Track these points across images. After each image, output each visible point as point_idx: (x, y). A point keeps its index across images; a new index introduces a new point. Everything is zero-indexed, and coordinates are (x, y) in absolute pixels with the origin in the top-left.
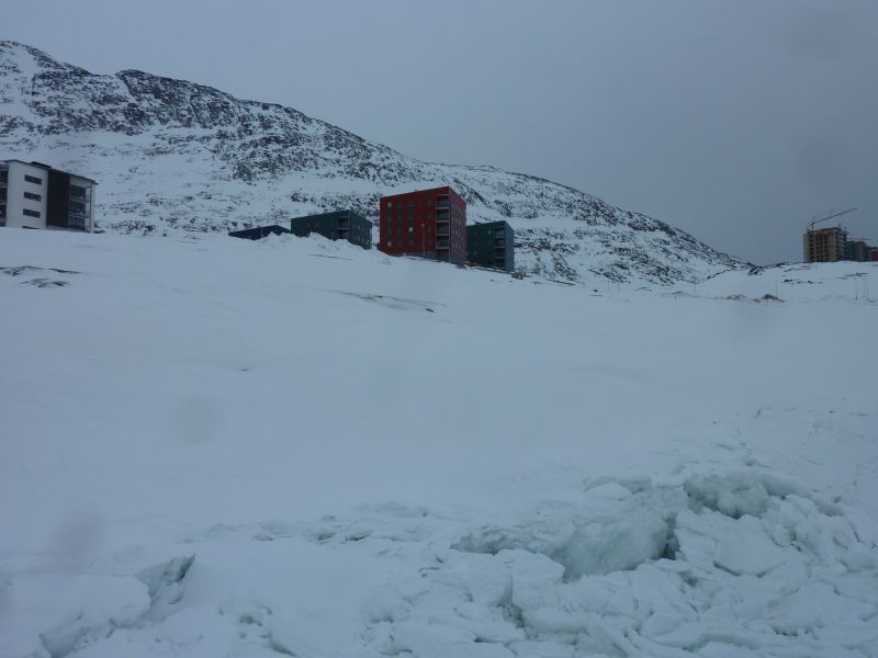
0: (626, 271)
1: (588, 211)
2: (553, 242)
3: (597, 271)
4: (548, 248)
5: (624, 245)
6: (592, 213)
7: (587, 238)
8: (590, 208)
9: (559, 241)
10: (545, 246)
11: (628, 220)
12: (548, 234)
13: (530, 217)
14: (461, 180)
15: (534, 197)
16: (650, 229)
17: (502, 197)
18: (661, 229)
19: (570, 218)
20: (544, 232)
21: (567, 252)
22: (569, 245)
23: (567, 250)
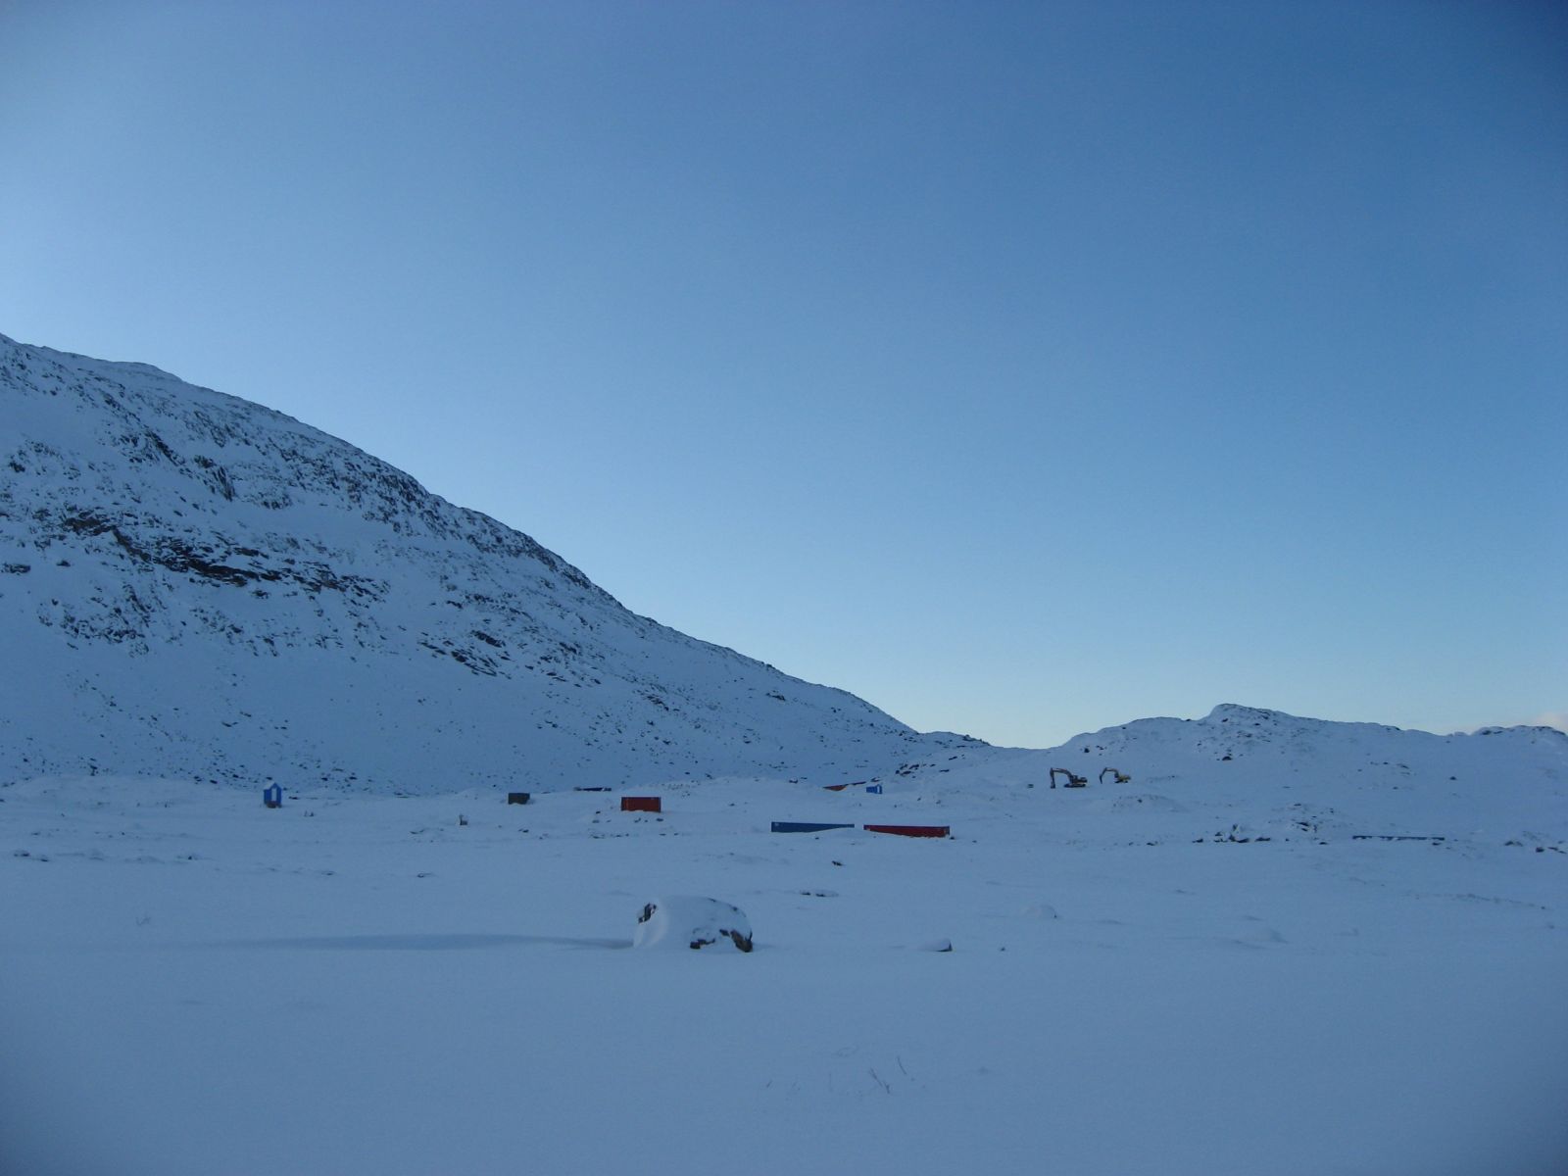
0: (501, 650)
1: (391, 500)
2: (339, 570)
3: (440, 645)
4: (333, 585)
5: (481, 588)
6: (400, 507)
8: (395, 493)
9: (347, 569)
10: (326, 581)
11: (468, 528)
12: (322, 549)
13: (276, 505)
14: (115, 395)
15: (276, 455)
16: (510, 552)
17: (208, 449)
18: (530, 553)
19: (358, 513)
20: (313, 545)
21: (368, 596)
22: (370, 580)
23: (367, 592)
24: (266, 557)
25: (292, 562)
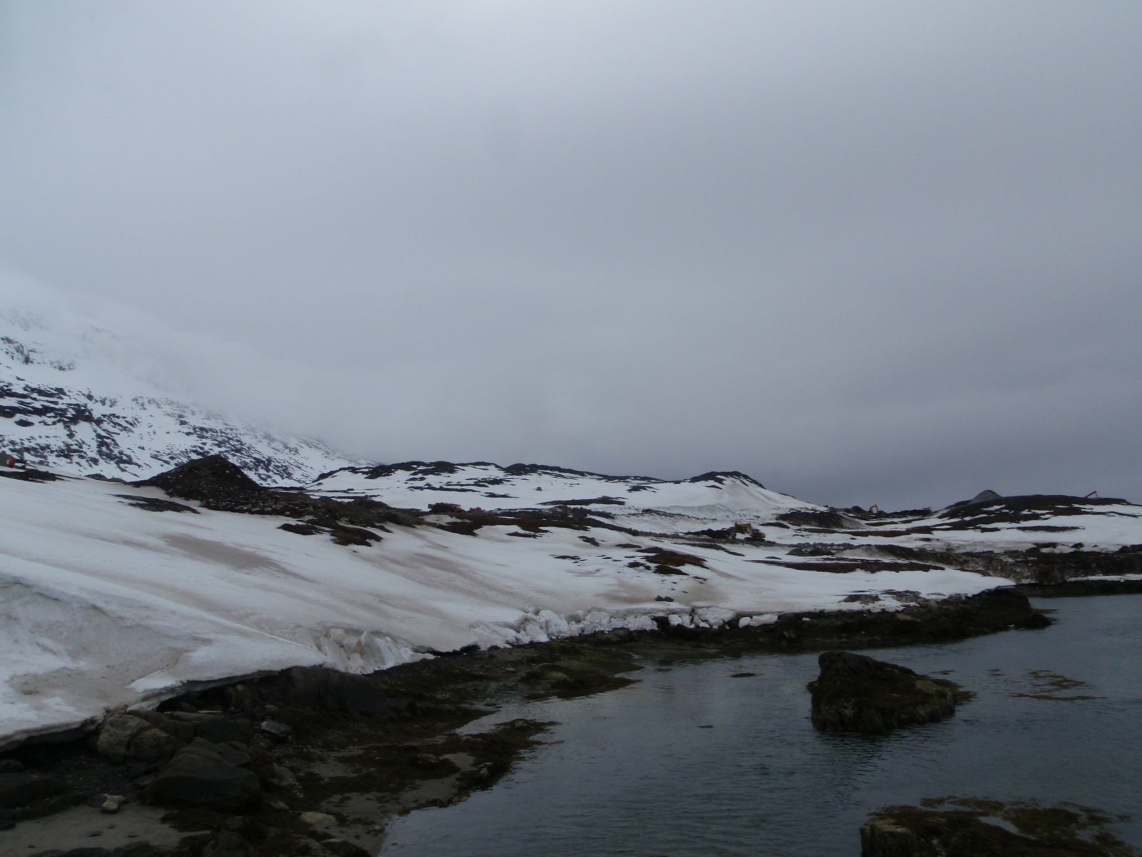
2: (97, 410)
3: (166, 458)
4: (89, 419)
5: (208, 424)
7: (151, 409)
9: (107, 410)
10: (82, 414)
12: (90, 397)
13: (62, 369)
17: (14, 332)
20: (84, 395)
21: (120, 428)
22: (124, 418)
23: (120, 425)
24: (35, 399)
25: (56, 403)
